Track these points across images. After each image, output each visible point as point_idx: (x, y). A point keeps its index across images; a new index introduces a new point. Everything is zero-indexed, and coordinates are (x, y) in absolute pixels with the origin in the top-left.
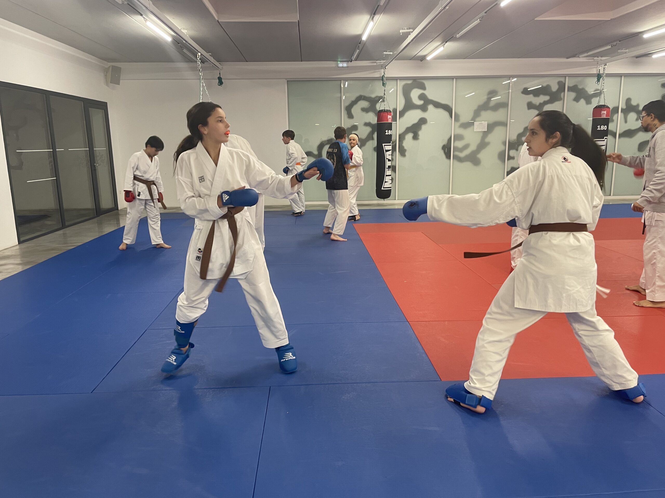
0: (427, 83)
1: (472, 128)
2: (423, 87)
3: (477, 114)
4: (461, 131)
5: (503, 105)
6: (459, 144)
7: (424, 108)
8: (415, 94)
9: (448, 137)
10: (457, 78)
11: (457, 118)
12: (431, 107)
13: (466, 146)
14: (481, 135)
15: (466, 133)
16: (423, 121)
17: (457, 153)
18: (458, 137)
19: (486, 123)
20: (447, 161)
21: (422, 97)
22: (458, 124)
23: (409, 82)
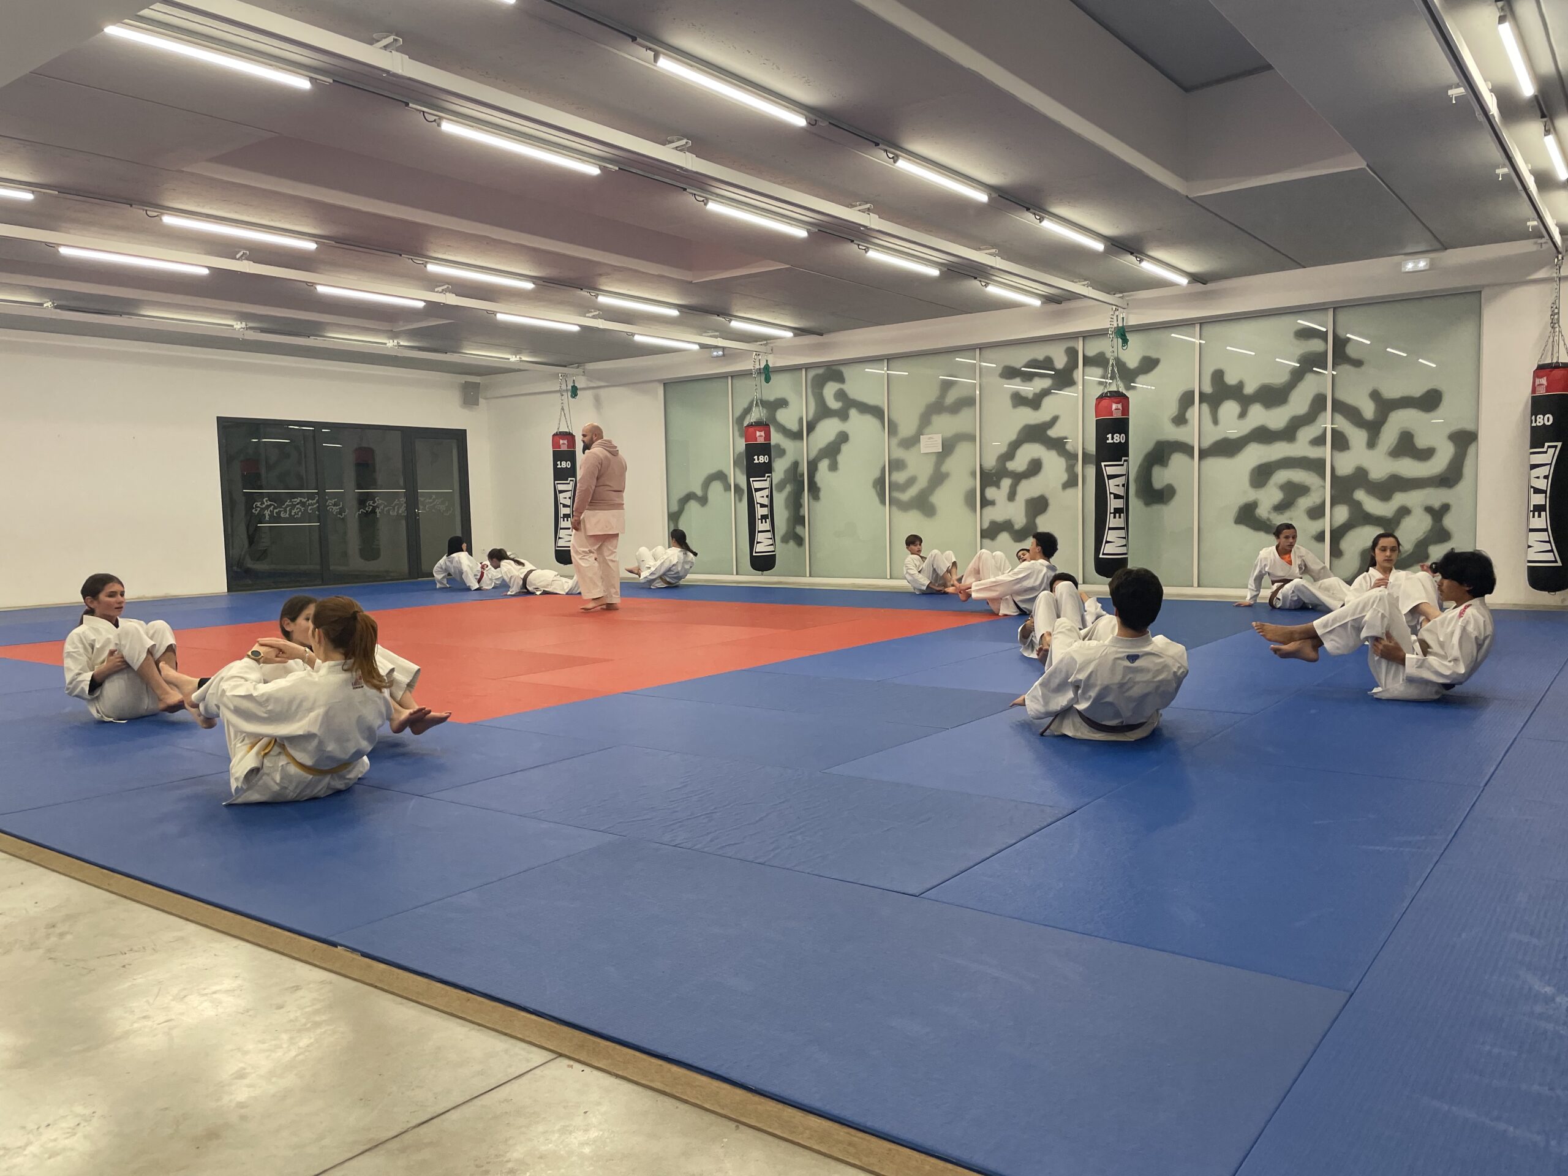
0: (844, 369)
1: (917, 446)
2: (839, 378)
3: (925, 421)
4: (899, 453)
5: (968, 402)
6: (900, 477)
7: (843, 415)
8: (830, 390)
9: (880, 466)
10: (889, 358)
11: (893, 429)
12: (853, 412)
13: (911, 481)
14: (933, 459)
15: (909, 456)
16: (843, 438)
17: (896, 494)
18: (896, 465)
19: (940, 435)
20: (880, 506)
21: (841, 395)
22: (895, 441)
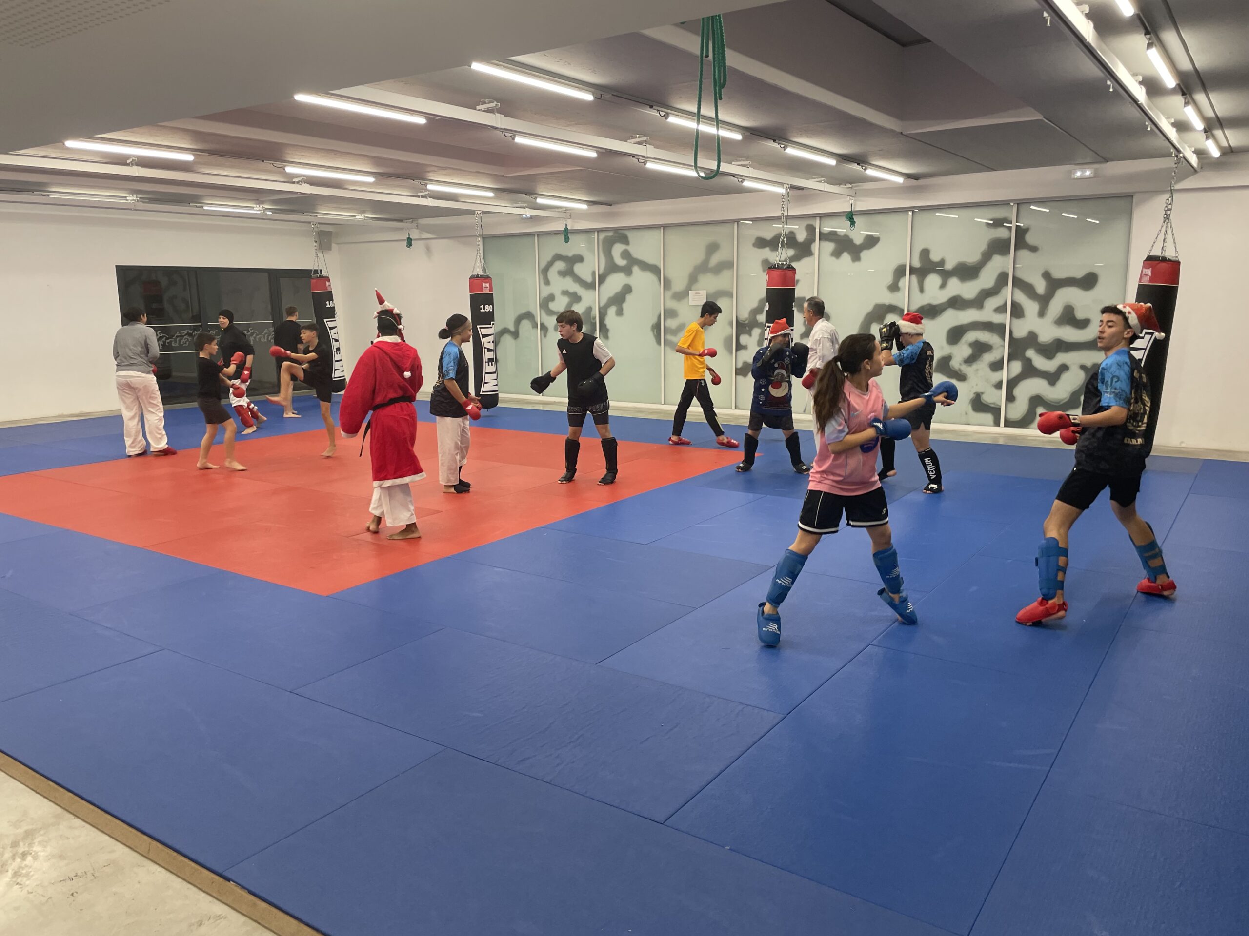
0: (630, 235)
1: (686, 300)
2: (625, 240)
3: (693, 280)
4: (672, 304)
5: (727, 265)
6: (672, 323)
7: (627, 271)
8: (617, 250)
9: (657, 314)
10: (665, 227)
11: (667, 284)
12: (636, 269)
15: (680, 307)
16: (627, 289)
17: (669, 337)
18: (671, 313)
19: (705, 291)
20: (657, 345)
21: (626, 254)
22: (669, 294)
23: (610, 234)
